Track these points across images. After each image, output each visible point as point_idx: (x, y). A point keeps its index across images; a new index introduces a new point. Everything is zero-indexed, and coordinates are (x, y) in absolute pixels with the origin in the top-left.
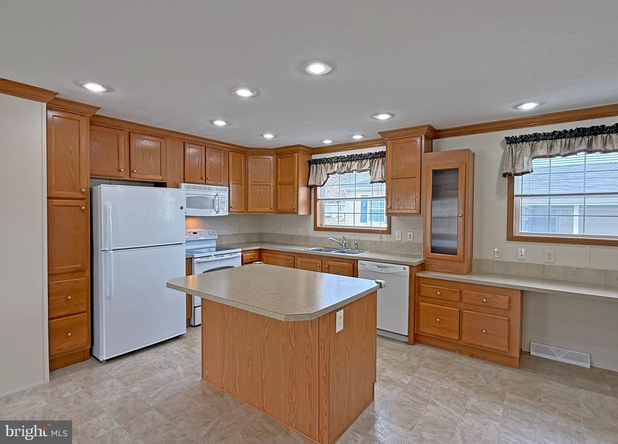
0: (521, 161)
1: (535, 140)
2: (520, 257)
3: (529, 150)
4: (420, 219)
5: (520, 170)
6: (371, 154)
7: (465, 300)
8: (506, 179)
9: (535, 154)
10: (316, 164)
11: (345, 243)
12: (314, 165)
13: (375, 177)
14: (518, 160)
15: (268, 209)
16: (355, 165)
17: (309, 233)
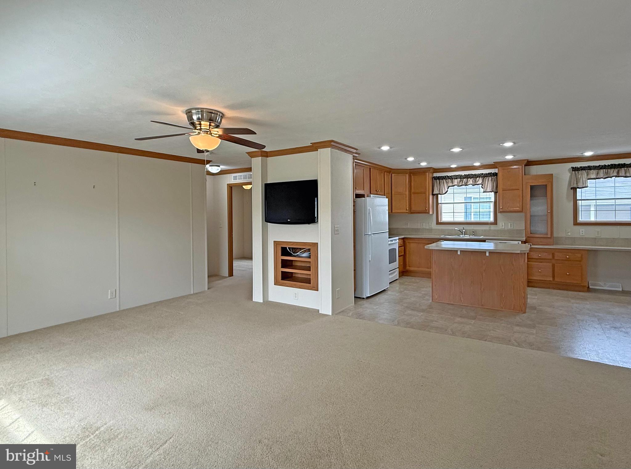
0: (581, 181)
1: (589, 169)
2: (581, 234)
3: (586, 175)
4: (522, 214)
5: (581, 186)
6: (483, 174)
7: (556, 258)
8: (572, 191)
9: (589, 177)
10: (439, 179)
11: (464, 232)
12: (438, 180)
13: (487, 189)
14: (580, 180)
15: (405, 211)
16: (471, 181)
17: (432, 226)
